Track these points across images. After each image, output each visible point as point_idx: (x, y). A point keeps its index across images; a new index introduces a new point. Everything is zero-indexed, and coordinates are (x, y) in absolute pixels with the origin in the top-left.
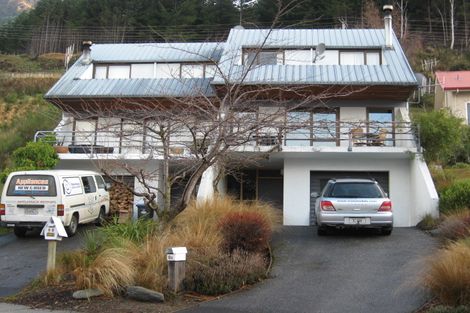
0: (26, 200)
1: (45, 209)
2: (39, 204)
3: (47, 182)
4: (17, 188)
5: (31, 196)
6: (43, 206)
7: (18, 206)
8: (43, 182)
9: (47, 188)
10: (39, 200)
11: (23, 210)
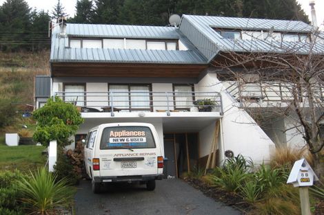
0: (124, 153)
1: (145, 161)
2: (139, 156)
3: (143, 133)
4: (111, 140)
5: (129, 149)
6: (142, 159)
7: (115, 160)
8: (139, 133)
9: (145, 140)
10: (137, 152)
11: (119, 164)
